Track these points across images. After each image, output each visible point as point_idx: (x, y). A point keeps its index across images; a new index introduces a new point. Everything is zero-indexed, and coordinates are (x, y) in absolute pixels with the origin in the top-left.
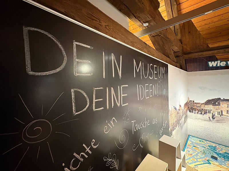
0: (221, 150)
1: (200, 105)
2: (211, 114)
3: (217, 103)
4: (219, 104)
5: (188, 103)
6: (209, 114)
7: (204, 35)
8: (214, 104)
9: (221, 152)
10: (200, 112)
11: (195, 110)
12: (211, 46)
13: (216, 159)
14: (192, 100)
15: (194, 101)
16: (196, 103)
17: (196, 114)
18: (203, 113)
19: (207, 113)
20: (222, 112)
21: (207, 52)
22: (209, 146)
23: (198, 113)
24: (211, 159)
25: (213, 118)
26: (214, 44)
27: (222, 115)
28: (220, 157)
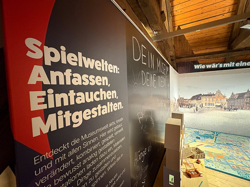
0: (202, 133)
1: (188, 101)
2: (195, 107)
3: (199, 98)
4: (200, 99)
5: (179, 100)
6: (194, 107)
7: (190, 44)
8: (197, 99)
9: (202, 134)
10: (188, 107)
11: (184, 105)
12: (195, 53)
13: (199, 138)
14: (182, 97)
15: (183, 98)
16: (184, 99)
17: (185, 108)
18: (190, 107)
19: (192, 106)
20: (202, 104)
21: (193, 58)
22: (194, 131)
23: (186, 107)
24: (196, 139)
25: (197, 110)
26: (197, 52)
27: (202, 107)
28: (202, 137)
